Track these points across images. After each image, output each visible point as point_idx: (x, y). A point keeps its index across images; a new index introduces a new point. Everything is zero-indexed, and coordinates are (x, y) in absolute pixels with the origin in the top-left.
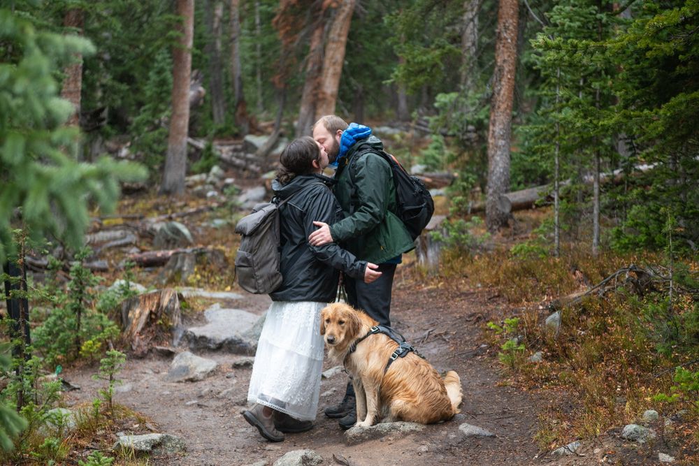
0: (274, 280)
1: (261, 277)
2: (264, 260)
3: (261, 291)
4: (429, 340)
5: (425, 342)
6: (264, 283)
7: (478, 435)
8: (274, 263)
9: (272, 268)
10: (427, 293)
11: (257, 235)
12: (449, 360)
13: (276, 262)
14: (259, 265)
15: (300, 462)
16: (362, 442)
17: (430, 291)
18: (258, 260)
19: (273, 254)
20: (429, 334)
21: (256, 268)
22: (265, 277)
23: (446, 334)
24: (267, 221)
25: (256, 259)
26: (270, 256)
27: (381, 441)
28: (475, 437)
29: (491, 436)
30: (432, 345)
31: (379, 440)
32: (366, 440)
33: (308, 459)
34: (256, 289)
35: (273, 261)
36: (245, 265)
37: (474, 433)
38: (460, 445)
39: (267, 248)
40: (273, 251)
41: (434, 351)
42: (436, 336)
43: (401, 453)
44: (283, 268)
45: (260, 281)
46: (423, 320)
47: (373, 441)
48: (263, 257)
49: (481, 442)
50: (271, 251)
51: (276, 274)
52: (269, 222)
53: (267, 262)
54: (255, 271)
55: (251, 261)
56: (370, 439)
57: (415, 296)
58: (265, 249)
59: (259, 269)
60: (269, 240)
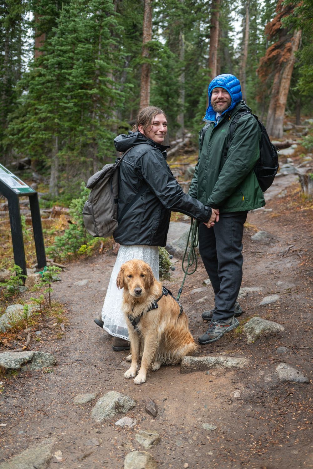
0: (111, 226)
1: (100, 223)
2: (103, 209)
3: (100, 235)
4: (288, 254)
5: (285, 257)
6: (102, 228)
7: (292, 381)
8: (110, 212)
9: (109, 216)
10: (303, 213)
11: (97, 188)
12: (296, 276)
13: (112, 211)
14: (98, 213)
15: (112, 408)
16: (191, 371)
17: (305, 211)
18: (97, 209)
19: (110, 205)
20: (289, 250)
21: (96, 216)
22: (103, 224)
23: (301, 250)
24: (105, 177)
25: (96, 208)
26: (107, 206)
27: (206, 374)
28: (289, 383)
29: (305, 383)
30: (289, 259)
31: (205, 373)
32: (195, 371)
33: (120, 406)
34: (95, 233)
35: (110, 210)
36: (87, 212)
37: (289, 378)
38: (273, 391)
39: (105, 199)
40: (110, 202)
41: (289, 265)
42: (293, 251)
43: (214, 397)
44: (119, 216)
45: (99, 227)
46: (291, 236)
47: (200, 372)
48: (101, 207)
49: (293, 389)
50: (108, 202)
51: (112, 222)
52: (106, 178)
53: (105, 211)
54: (94, 218)
55: (91, 209)
56: (198, 370)
57: (294, 215)
58: (103, 200)
59: (98, 216)
60: (107, 194)
